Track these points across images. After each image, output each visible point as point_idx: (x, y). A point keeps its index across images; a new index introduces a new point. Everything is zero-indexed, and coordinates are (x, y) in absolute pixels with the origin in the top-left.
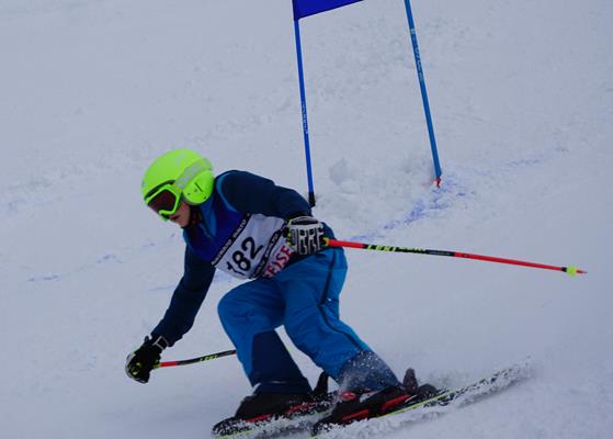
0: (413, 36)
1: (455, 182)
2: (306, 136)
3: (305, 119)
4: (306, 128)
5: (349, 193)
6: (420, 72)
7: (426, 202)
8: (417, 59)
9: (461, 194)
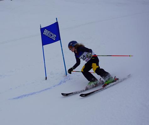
0: (62, 49)
1: (69, 76)
2: (45, 67)
3: (45, 64)
4: (45, 65)
5: (51, 78)
6: (63, 55)
7: (63, 81)
8: (63, 53)
9: (69, 79)
